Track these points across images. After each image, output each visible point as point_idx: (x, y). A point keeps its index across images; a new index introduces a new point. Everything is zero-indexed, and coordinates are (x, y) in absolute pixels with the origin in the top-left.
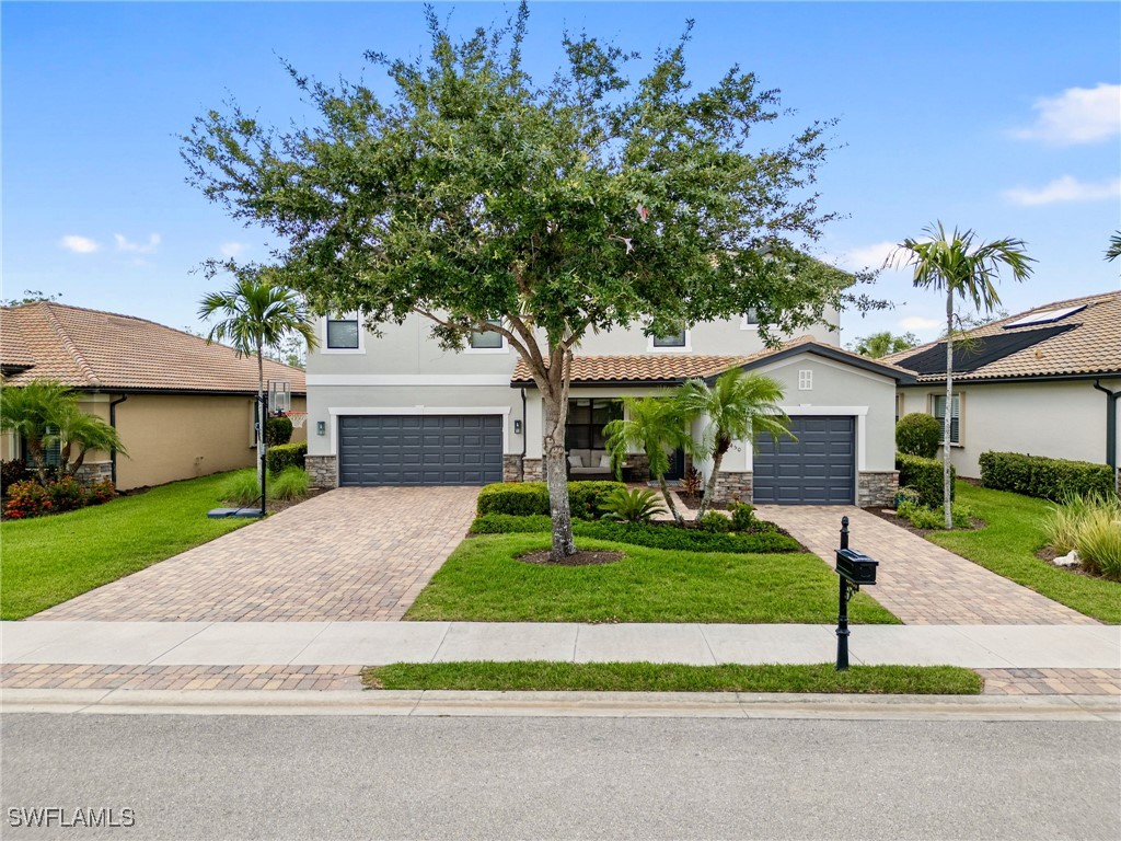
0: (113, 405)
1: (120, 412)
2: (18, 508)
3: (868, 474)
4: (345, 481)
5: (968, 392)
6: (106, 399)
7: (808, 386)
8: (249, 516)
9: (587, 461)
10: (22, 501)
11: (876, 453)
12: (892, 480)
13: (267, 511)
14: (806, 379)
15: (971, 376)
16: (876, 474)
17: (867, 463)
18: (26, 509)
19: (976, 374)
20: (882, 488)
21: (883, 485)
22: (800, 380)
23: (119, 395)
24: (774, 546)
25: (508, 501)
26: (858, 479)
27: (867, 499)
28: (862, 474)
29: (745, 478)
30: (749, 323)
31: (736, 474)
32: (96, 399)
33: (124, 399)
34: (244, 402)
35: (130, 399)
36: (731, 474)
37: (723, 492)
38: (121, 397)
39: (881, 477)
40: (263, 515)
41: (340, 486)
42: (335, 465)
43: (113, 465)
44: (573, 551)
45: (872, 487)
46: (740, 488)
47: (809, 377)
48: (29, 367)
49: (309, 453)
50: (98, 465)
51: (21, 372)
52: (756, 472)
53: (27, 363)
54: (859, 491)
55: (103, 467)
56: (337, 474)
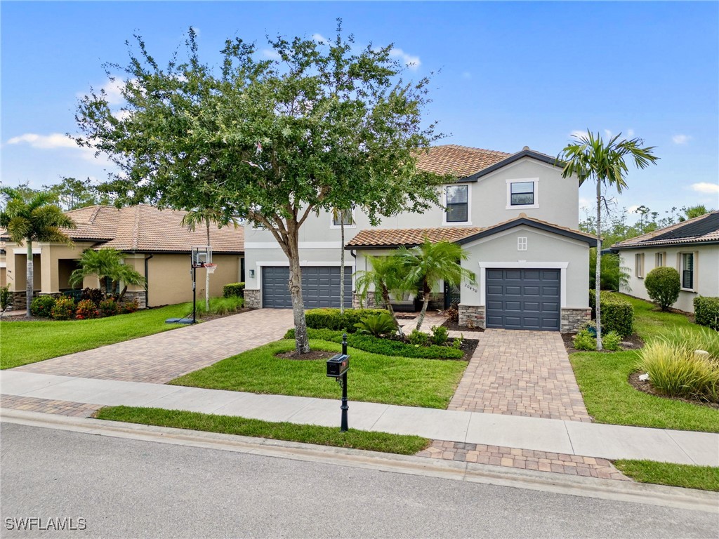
0: (146, 260)
1: (150, 264)
2: (81, 314)
3: (569, 310)
4: (266, 305)
5: (700, 251)
6: (143, 256)
7: (524, 248)
8: (185, 323)
9: (400, 297)
10: (82, 310)
11: (574, 294)
12: (587, 315)
13: (197, 320)
14: (522, 244)
15: (700, 239)
16: (574, 310)
17: (567, 303)
18: (85, 315)
19: (703, 238)
20: (578, 320)
21: (579, 318)
22: (518, 244)
23: (149, 255)
24: (442, 355)
25: (313, 320)
26: (562, 313)
27: (567, 327)
28: (564, 310)
29: (479, 310)
30: (512, 205)
31: (473, 307)
32: (136, 257)
33: (151, 257)
34: (234, 258)
35: (154, 257)
36: (470, 307)
37: (465, 319)
38: (149, 256)
39: (578, 312)
40: (194, 322)
41: (263, 307)
42: (260, 295)
43: (147, 292)
44: (307, 351)
45: (571, 319)
46: (476, 317)
47: (524, 242)
48: (111, 240)
49: (246, 288)
50: (137, 292)
51: (106, 242)
52: (488, 305)
53: (110, 238)
54: (563, 322)
55: (140, 294)
56: (261, 301)
